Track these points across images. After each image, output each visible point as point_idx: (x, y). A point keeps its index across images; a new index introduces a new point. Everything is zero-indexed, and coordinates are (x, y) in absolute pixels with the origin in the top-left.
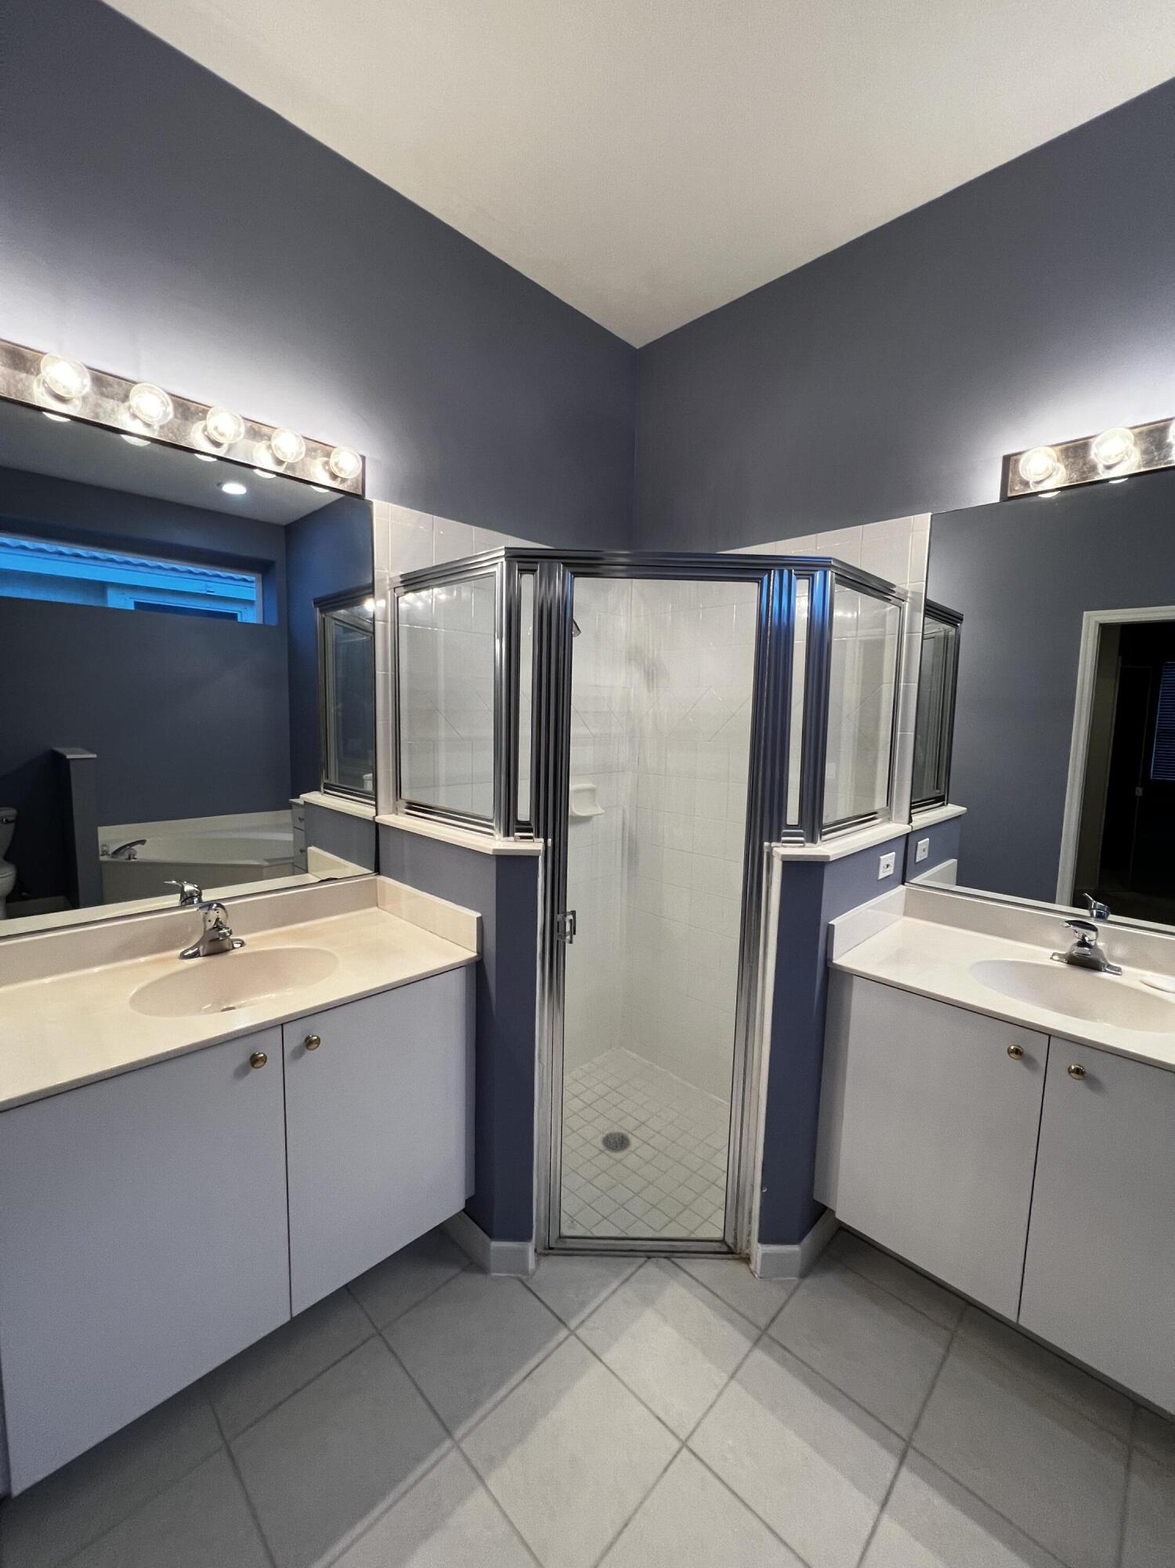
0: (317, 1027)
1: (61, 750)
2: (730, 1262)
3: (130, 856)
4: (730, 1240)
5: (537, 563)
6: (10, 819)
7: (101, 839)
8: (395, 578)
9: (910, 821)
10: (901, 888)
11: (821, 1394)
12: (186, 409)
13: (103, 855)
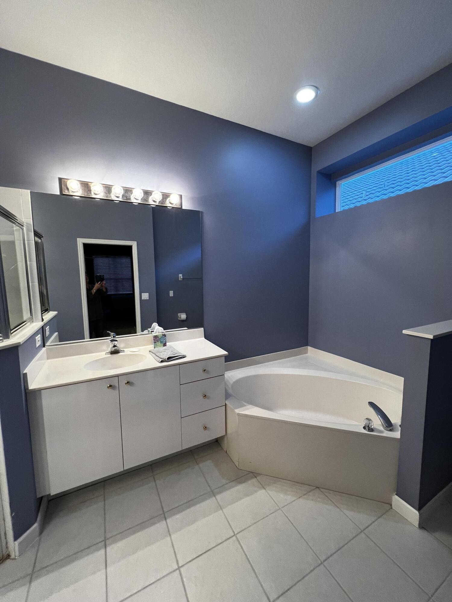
9: (43, 320)
10: (44, 349)
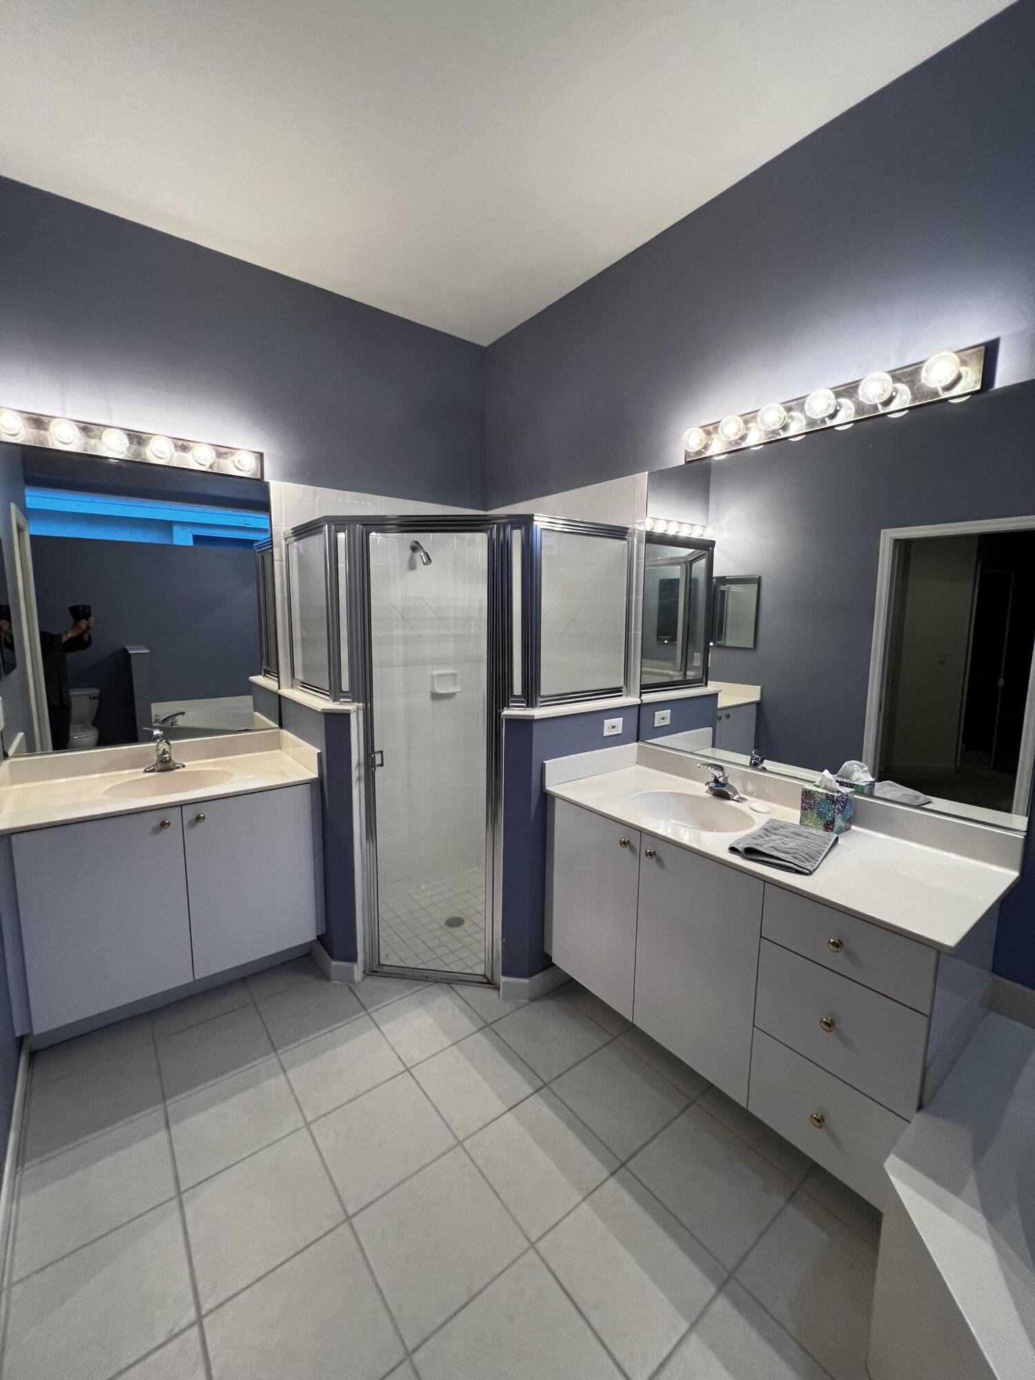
0: (203, 810)
1: (127, 647)
2: (487, 990)
3: (172, 723)
4: (489, 976)
5: (345, 524)
6: (96, 696)
7: (154, 712)
8: (288, 531)
9: (641, 696)
10: (635, 744)
11: (507, 1058)
12: (137, 438)
13: (156, 722)
